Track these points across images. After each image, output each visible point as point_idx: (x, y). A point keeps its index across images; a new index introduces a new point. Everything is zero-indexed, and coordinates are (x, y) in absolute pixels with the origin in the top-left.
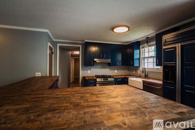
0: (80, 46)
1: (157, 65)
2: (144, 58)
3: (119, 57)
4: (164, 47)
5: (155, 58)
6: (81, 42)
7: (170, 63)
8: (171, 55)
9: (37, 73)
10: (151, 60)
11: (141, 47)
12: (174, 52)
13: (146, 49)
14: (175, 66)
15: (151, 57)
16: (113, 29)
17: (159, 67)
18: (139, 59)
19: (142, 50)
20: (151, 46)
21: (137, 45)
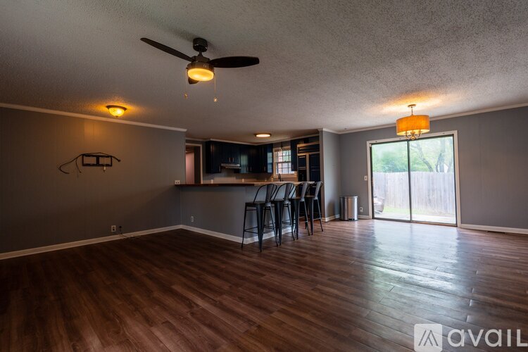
0: (201, 146)
1: (292, 170)
2: (278, 163)
3: (244, 160)
4: (298, 155)
5: (290, 164)
6: (201, 140)
7: (302, 168)
8: (303, 161)
9: (176, 181)
10: (285, 165)
11: (274, 149)
12: (304, 159)
13: (280, 153)
14: (306, 170)
15: (285, 162)
16: (256, 135)
17: (293, 172)
18: (272, 164)
19: (275, 153)
20: (285, 150)
21: (270, 147)
